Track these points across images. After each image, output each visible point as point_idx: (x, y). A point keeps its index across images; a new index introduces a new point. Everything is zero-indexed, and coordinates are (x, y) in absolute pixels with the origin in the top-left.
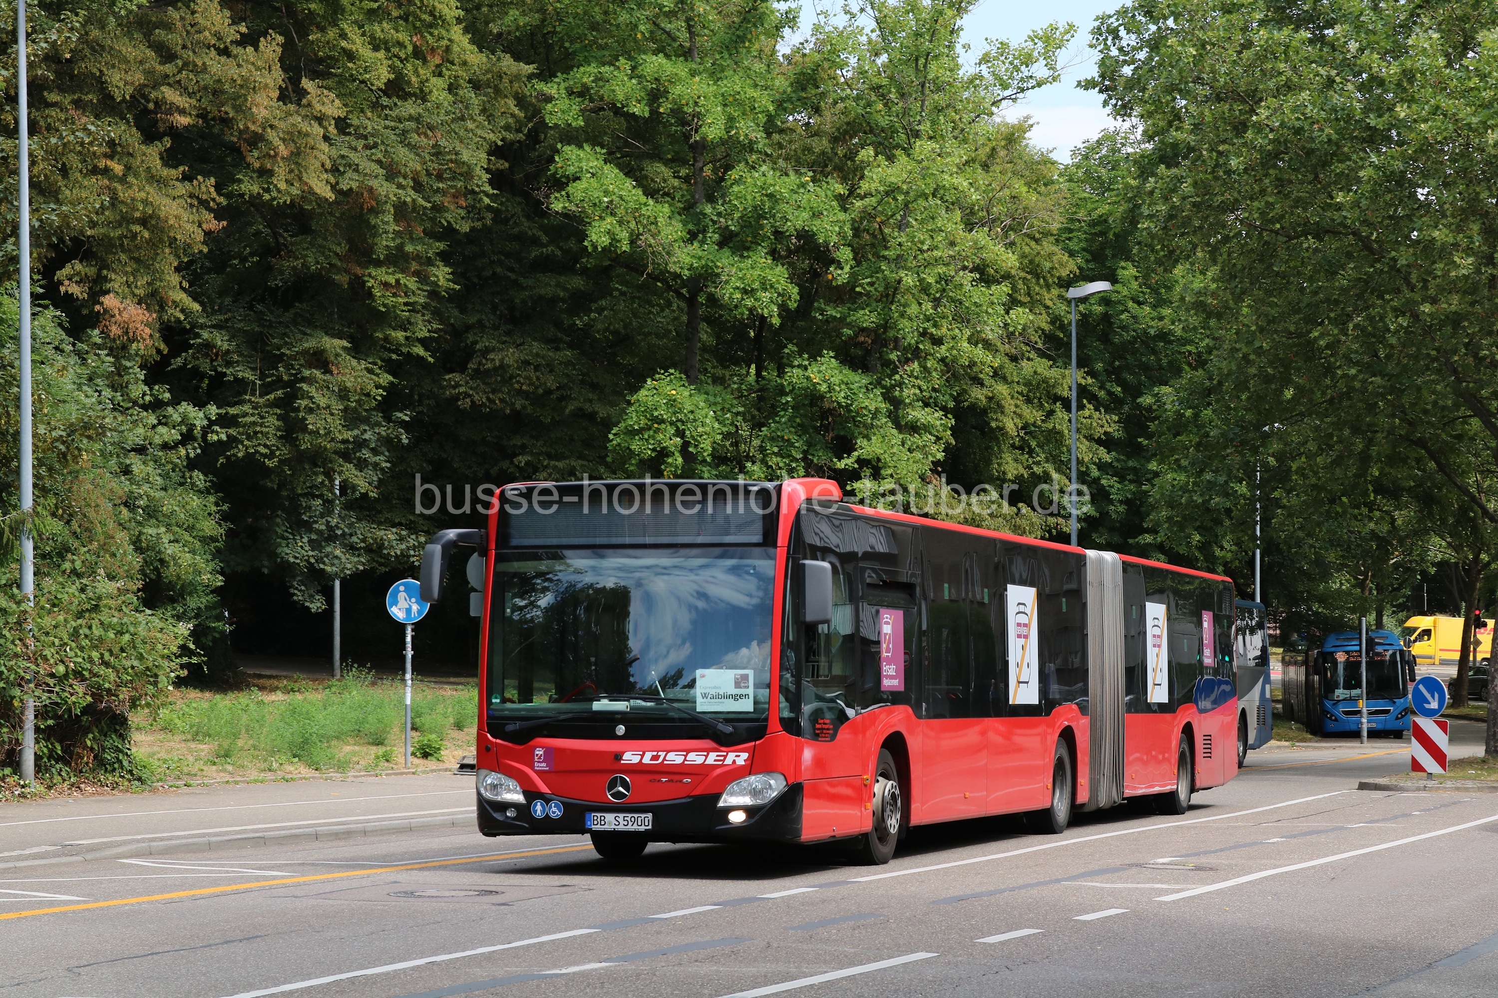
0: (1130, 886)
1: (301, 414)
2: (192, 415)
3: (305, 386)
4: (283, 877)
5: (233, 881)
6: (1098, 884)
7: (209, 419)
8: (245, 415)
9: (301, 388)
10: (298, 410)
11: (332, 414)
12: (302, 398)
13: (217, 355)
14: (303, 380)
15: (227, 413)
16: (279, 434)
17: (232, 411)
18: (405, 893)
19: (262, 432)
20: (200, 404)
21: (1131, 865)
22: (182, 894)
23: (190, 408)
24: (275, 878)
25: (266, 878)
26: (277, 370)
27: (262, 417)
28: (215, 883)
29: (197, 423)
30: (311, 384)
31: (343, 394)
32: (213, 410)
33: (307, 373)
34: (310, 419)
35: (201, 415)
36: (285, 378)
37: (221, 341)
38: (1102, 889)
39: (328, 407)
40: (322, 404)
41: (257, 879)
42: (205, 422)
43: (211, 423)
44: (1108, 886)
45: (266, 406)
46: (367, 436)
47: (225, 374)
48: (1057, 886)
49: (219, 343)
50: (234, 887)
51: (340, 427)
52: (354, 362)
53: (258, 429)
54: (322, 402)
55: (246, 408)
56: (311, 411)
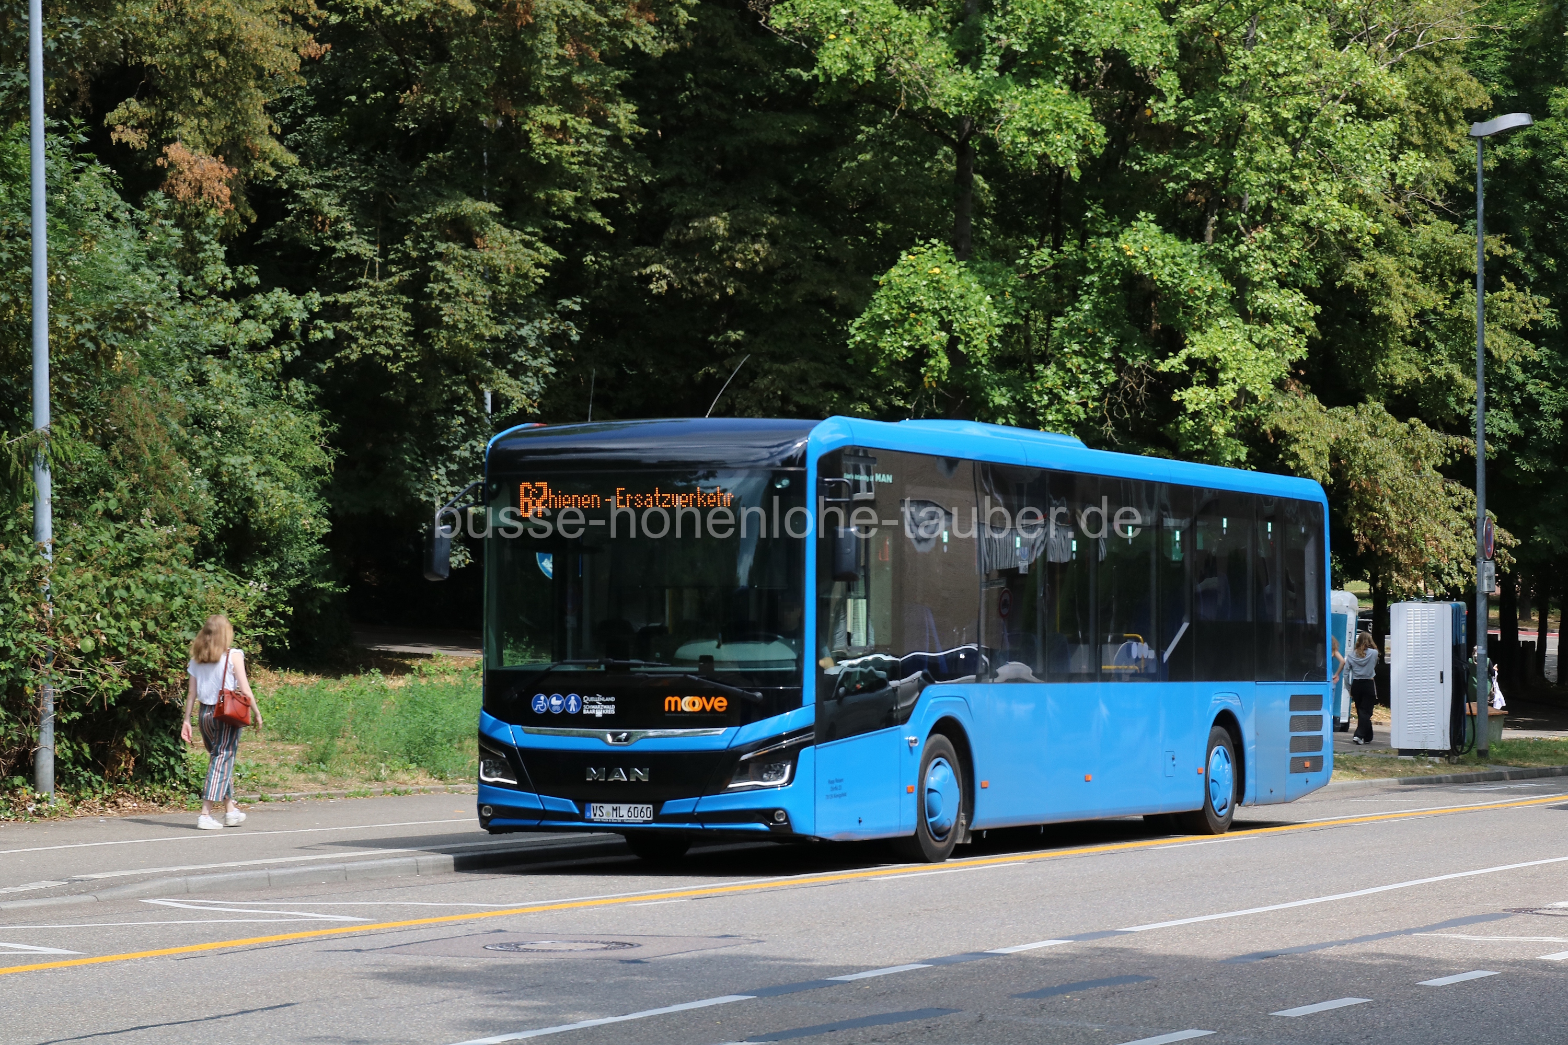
0: (1509, 939)
1: (435, 302)
2: (288, 305)
3: (439, 265)
4: (352, 924)
5: (284, 928)
6: (1464, 937)
7: (311, 312)
8: (361, 303)
9: (433, 268)
10: (430, 296)
11: (475, 303)
12: (436, 281)
13: (323, 223)
14: (440, 256)
15: (336, 301)
16: (407, 328)
17: (344, 298)
18: (508, 945)
19: (383, 327)
20: (299, 291)
21: (1518, 911)
22: (208, 946)
23: (285, 296)
24: (340, 924)
25: (328, 925)
26: (403, 244)
27: (383, 307)
28: (259, 930)
29: (295, 316)
30: (447, 263)
31: (491, 276)
32: (315, 298)
33: (441, 247)
34: (447, 308)
35: (300, 304)
36: (414, 254)
37: (330, 206)
38: (1469, 943)
39: (470, 293)
40: (463, 290)
41: (317, 925)
42: (305, 315)
43: (313, 316)
44: (1478, 938)
45: (388, 292)
46: (524, 332)
47: (334, 250)
48: (1407, 938)
49: (326, 209)
50: (281, 937)
51: (487, 320)
52: (506, 233)
53: (377, 322)
54: (463, 285)
55: (363, 294)
56: (447, 298)
